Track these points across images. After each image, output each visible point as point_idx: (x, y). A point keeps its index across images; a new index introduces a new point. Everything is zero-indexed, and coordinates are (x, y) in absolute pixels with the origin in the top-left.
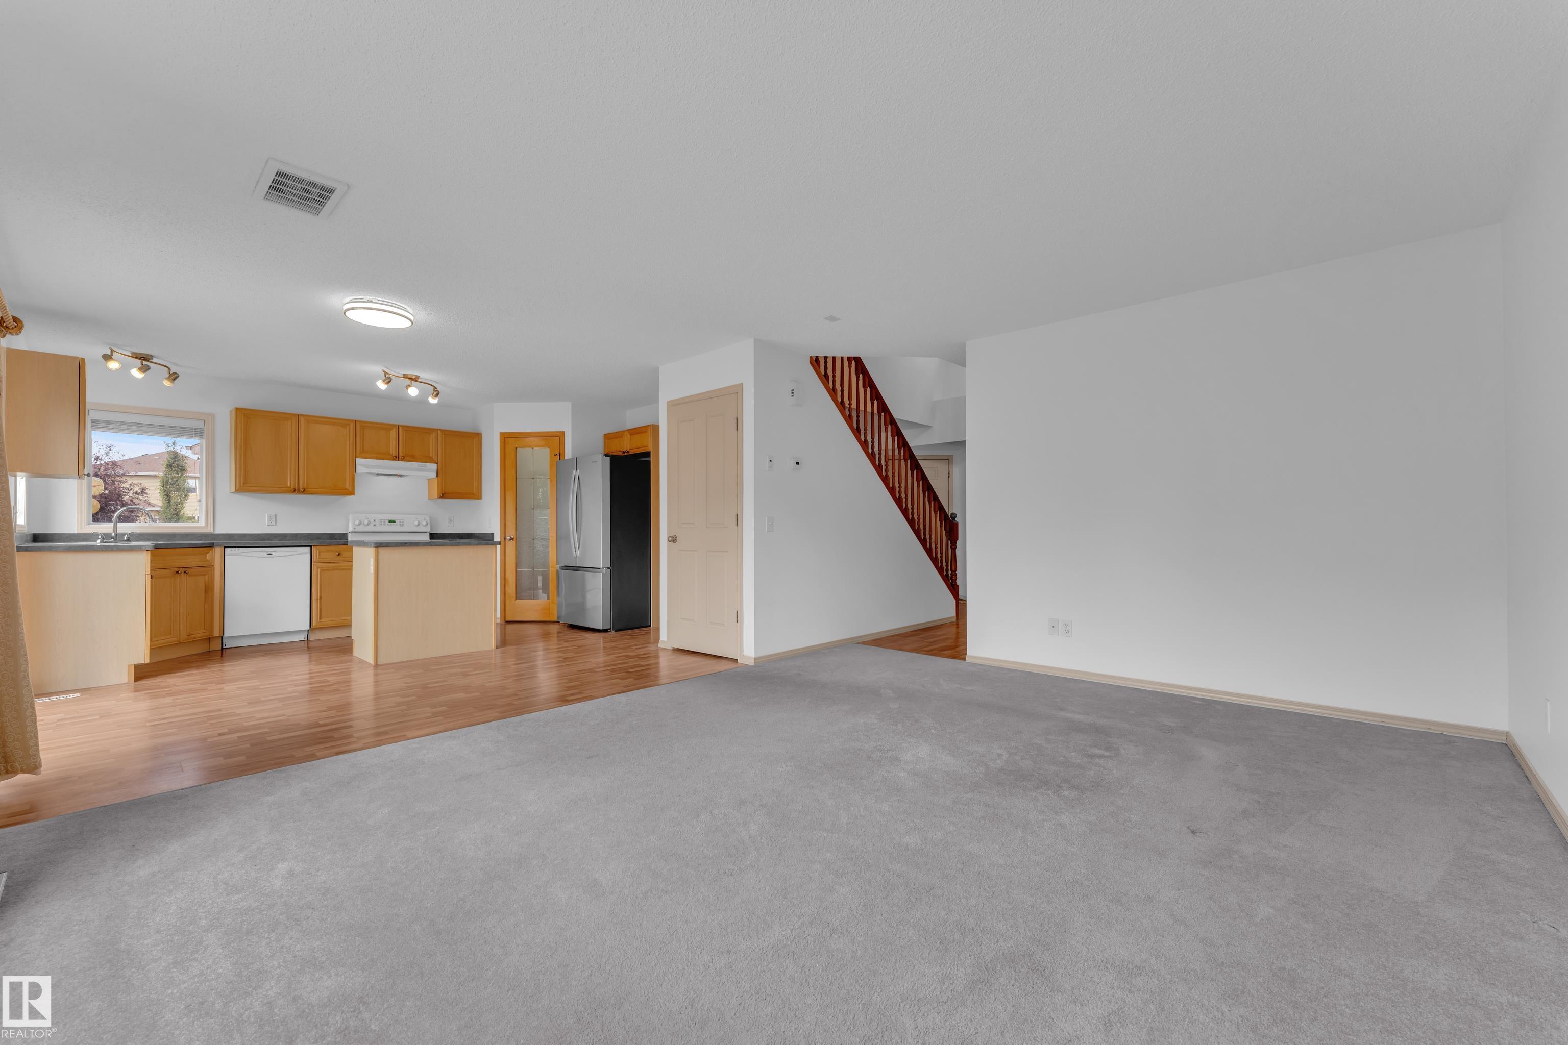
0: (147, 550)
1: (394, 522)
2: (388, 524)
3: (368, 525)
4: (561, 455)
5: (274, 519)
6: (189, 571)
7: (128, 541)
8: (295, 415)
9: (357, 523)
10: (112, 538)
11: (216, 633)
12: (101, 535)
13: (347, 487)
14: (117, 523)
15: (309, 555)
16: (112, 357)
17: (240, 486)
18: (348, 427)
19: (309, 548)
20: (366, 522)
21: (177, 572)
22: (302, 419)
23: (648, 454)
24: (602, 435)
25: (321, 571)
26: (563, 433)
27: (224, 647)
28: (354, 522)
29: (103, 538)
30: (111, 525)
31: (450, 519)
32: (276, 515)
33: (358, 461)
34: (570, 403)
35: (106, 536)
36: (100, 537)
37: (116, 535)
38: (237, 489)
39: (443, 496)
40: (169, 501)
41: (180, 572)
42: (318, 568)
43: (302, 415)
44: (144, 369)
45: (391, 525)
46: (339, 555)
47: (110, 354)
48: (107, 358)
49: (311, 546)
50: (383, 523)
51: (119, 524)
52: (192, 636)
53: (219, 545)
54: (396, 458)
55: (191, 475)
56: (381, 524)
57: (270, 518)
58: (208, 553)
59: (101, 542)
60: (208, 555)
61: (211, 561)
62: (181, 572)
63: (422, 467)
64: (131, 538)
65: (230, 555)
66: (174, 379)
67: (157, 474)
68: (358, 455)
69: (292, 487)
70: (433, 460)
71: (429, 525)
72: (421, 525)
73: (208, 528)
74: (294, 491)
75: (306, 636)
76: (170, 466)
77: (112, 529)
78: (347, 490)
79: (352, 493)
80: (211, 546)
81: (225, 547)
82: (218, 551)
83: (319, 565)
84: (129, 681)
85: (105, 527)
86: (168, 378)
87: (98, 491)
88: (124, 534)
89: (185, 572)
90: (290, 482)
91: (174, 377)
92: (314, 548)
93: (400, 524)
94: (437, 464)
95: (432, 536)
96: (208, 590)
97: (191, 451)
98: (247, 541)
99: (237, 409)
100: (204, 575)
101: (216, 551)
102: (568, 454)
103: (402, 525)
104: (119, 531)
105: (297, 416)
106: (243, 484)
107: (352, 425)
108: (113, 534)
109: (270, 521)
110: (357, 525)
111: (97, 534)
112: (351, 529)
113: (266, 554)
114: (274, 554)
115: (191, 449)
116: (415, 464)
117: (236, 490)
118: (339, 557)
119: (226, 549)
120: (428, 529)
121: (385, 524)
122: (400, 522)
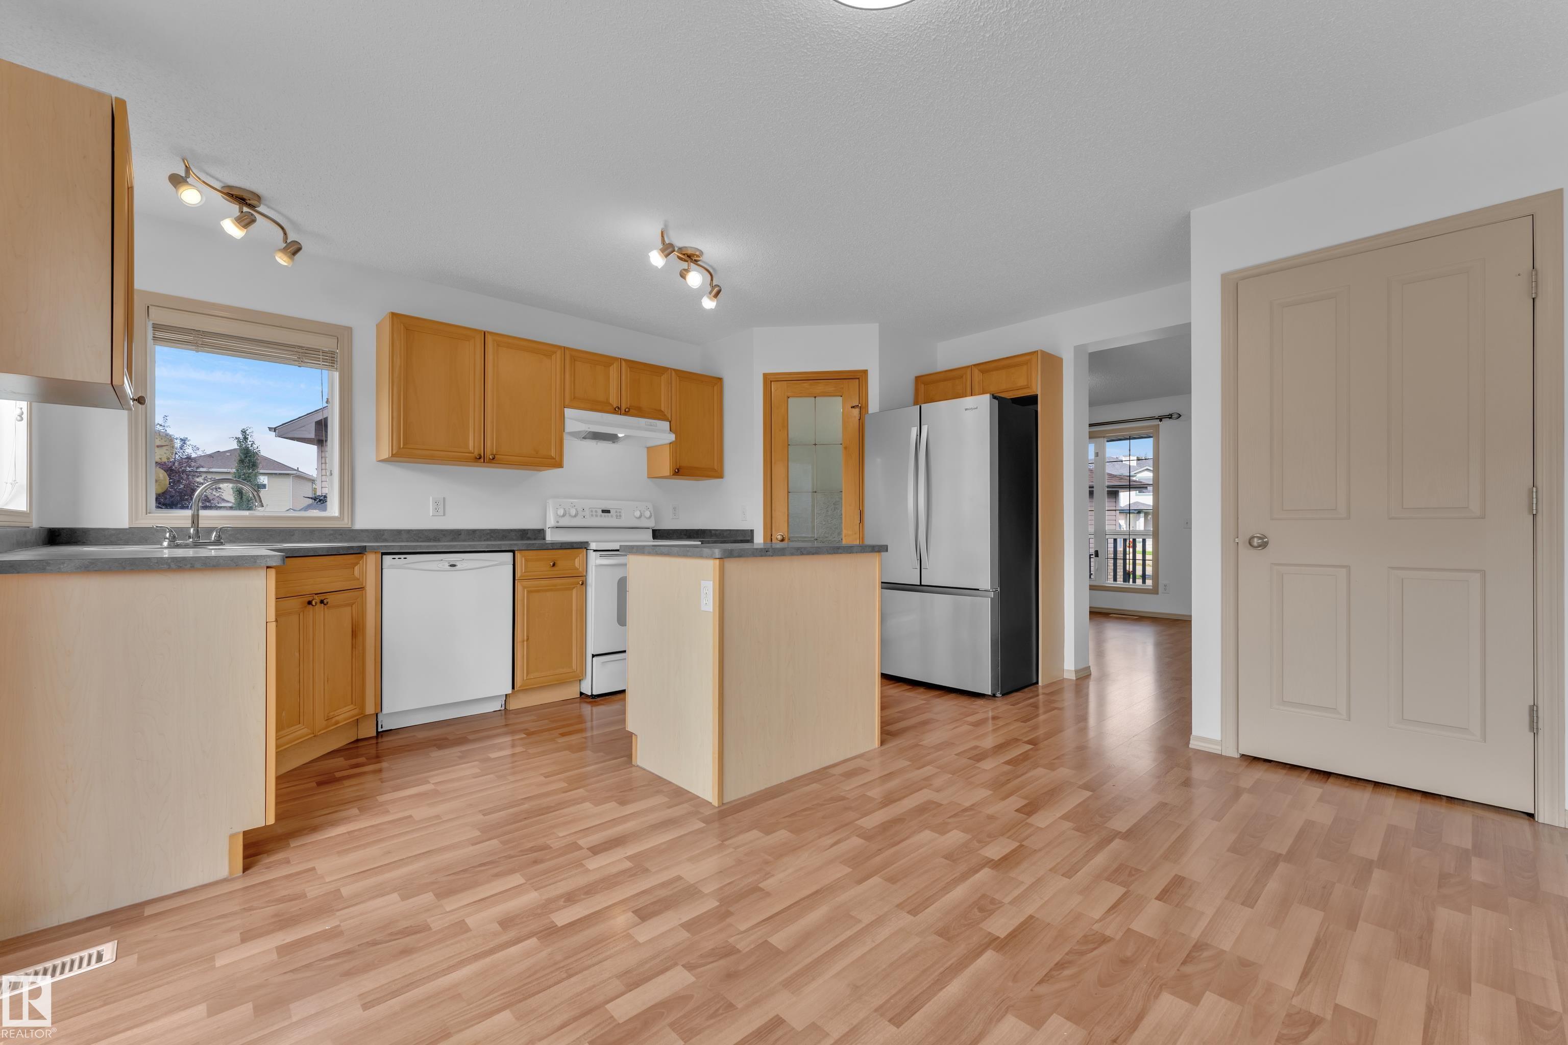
0: (268, 567)
1: (608, 512)
2: (601, 516)
3: (575, 516)
4: (862, 407)
5: (441, 506)
6: (330, 599)
7: (218, 542)
8: (480, 331)
9: (561, 512)
10: (190, 537)
11: (370, 709)
12: (171, 531)
13: (553, 454)
14: (198, 510)
15: (512, 566)
16: (188, 180)
17: (399, 448)
18: (553, 357)
19: (511, 554)
20: (573, 512)
21: (310, 603)
22: (489, 339)
23: (1033, 400)
24: (912, 378)
25: (529, 592)
26: (865, 372)
27: (380, 730)
28: (557, 511)
29: (174, 537)
30: (188, 513)
31: (674, 509)
32: (444, 498)
33: (568, 412)
34: (877, 325)
35: (176, 537)
36: (168, 535)
37: (197, 531)
38: (394, 452)
39: (678, 472)
40: (242, 498)
41: (314, 603)
42: (524, 588)
43: (488, 332)
44: (246, 221)
45: (605, 516)
46: (554, 565)
47: (183, 174)
48: (177, 181)
49: (513, 552)
50: (594, 513)
51: (203, 513)
52: (334, 720)
53: (374, 550)
54: (617, 410)
55: (261, 471)
56: (592, 515)
57: (436, 503)
58: (357, 564)
59: (169, 547)
60: (356, 568)
61: (361, 580)
62: (316, 603)
63: (651, 425)
64: (223, 536)
65: (392, 567)
66: (295, 253)
67: (229, 470)
68: (567, 403)
69: (476, 453)
70: (665, 415)
71: (653, 519)
72: (643, 517)
73: (343, 519)
74: (480, 458)
75: (504, 703)
76: (241, 461)
77: (190, 522)
78: (553, 459)
79: (559, 464)
80: (361, 551)
81: (383, 554)
82: (371, 560)
83: (526, 583)
84: (231, 873)
85: (179, 518)
86: (284, 250)
87: (165, 456)
88: (210, 530)
89: (322, 602)
90: (473, 444)
91: (293, 249)
92: (518, 554)
93: (617, 516)
94: (670, 422)
95: (658, 534)
96: (357, 631)
97: (275, 433)
98: (402, 541)
99: (394, 315)
100: (351, 605)
101: (368, 560)
102: (874, 406)
103: (619, 516)
104: (203, 524)
105: (483, 333)
106: (404, 445)
107: (559, 353)
108: (192, 530)
109: (436, 510)
110: (560, 516)
111: (162, 530)
112: (551, 522)
113: (446, 566)
114: (460, 566)
115: (275, 431)
116: (642, 421)
117: (392, 454)
118: (554, 568)
119: (384, 556)
120: (652, 524)
121: (597, 516)
122: (616, 512)
